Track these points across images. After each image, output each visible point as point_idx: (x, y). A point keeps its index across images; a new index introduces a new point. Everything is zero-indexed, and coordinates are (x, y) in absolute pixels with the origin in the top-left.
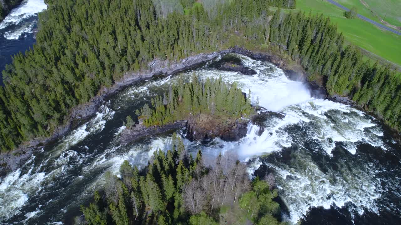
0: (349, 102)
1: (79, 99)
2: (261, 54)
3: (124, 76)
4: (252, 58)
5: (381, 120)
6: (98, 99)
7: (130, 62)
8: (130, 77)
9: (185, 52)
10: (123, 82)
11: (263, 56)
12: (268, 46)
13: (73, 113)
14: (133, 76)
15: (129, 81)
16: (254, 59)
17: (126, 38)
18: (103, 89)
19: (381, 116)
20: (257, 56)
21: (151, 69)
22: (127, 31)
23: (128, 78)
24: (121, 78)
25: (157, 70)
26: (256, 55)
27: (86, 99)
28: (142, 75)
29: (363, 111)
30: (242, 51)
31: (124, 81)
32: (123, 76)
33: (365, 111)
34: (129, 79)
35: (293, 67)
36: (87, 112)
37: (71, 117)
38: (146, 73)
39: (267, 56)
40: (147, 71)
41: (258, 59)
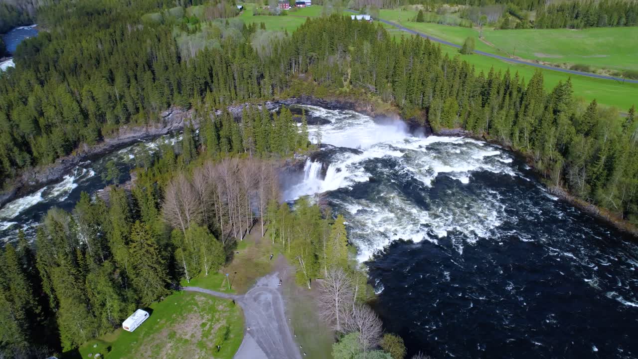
0: (463, 134)
1: (37, 158)
2: (338, 102)
3: (120, 130)
4: (326, 107)
5: (509, 147)
6: (71, 160)
7: (131, 109)
8: (130, 133)
9: (221, 101)
10: (116, 139)
11: (342, 103)
12: (348, 90)
13: (24, 176)
14: (135, 131)
15: (129, 138)
16: (329, 108)
17: (129, 82)
18: (82, 147)
19: (507, 143)
20: (333, 104)
21: (165, 124)
22: (131, 73)
23: (126, 134)
24: (115, 134)
25: (175, 125)
26: (331, 103)
27: (50, 158)
28: (149, 130)
29: (482, 141)
30: (311, 101)
31: (120, 138)
32: (118, 129)
33: (486, 140)
34: (128, 135)
35: (384, 110)
36: (48, 176)
37: (20, 181)
38: (157, 127)
39: (347, 103)
40: (159, 125)
41: (334, 108)
